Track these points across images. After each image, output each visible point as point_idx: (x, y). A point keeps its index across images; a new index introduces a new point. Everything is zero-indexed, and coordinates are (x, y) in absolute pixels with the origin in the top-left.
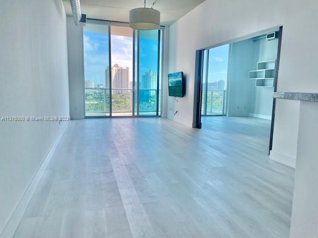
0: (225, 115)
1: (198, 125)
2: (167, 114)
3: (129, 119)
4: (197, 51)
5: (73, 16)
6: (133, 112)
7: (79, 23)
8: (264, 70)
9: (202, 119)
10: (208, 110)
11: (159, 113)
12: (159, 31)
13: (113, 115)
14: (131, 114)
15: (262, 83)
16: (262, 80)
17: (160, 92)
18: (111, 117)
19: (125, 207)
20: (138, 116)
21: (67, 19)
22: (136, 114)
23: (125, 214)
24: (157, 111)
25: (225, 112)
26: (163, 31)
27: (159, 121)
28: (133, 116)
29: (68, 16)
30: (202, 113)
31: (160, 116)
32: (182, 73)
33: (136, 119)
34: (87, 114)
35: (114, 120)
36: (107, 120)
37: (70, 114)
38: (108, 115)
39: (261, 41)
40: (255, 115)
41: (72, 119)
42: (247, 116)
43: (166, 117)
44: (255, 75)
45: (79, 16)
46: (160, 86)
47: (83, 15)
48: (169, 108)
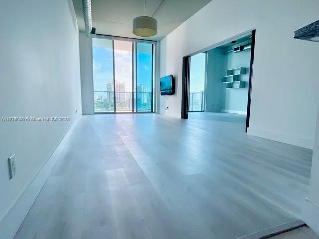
0: (203, 111)
2: (159, 110)
3: (129, 114)
4: (183, 57)
5: (85, 32)
6: (133, 110)
7: (89, 35)
8: (232, 75)
11: (153, 110)
12: (152, 45)
13: (117, 111)
14: (131, 111)
15: (231, 85)
16: (231, 83)
17: (153, 94)
18: (115, 113)
20: (137, 112)
21: (79, 34)
22: (135, 111)
25: (203, 109)
26: (155, 45)
29: (80, 32)
31: (154, 112)
32: (172, 76)
33: (135, 114)
34: (96, 110)
35: (117, 115)
37: (83, 111)
38: (113, 111)
39: (229, 54)
41: (83, 114)
43: (159, 113)
44: (225, 80)
45: (90, 28)
46: (153, 90)
47: (93, 28)
48: (161, 105)
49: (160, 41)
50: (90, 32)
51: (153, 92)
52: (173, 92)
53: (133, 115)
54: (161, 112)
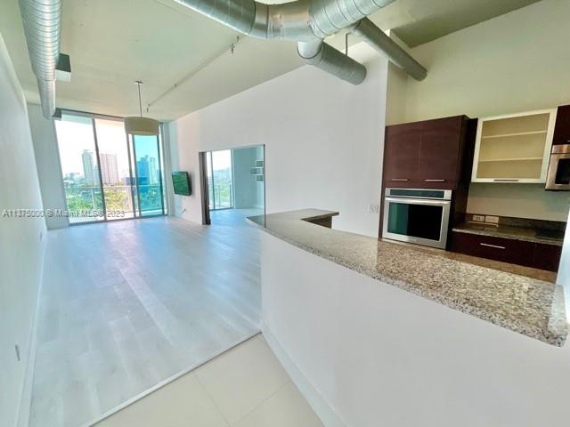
0: (232, 208)
1: (207, 221)
3: (129, 221)
4: (199, 152)
6: (134, 212)
7: (51, 118)
9: (211, 213)
10: (217, 203)
11: (166, 211)
13: (108, 219)
14: (131, 215)
17: (164, 189)
18: (105, 221)
19: (148, 309)
20: (141, 217)
22: (137, 214)
23: (148, 315)
24: (163, 209)
25: (232, 206)
27: (166, 220)
28: (135, 218)
30: (211, 207)
31: (166, 215)
32: (186, 172)
33: (138, 221)
34: (72, 220)
35: (110, 225)
36: (102, 225)
38: (102, 218)
40: (258, 206)
41: (49, 229)
42: (252, 208)
43: (173, 215)
44: (255, 172)
45: (51, 110)
46: (163, 182)
47: (57, 109)
48: (176, 206)
49: (167, 123)
50: (52, 114)
51: (163, 185)
52: (189, 191)
53: (136, 223)
54: (177, 215)
